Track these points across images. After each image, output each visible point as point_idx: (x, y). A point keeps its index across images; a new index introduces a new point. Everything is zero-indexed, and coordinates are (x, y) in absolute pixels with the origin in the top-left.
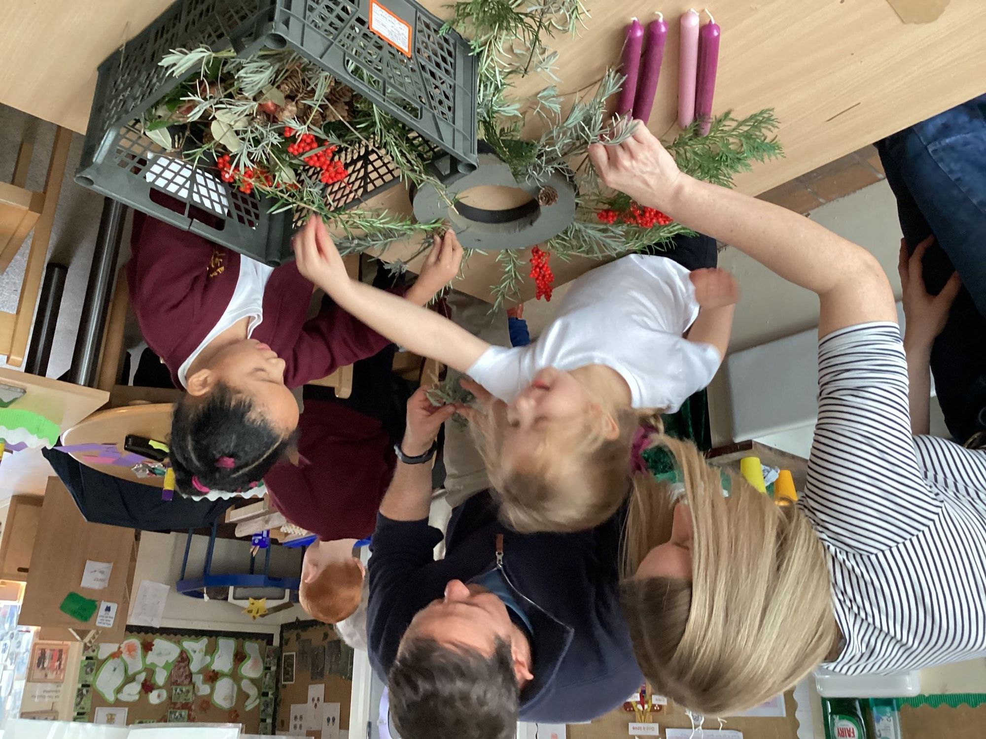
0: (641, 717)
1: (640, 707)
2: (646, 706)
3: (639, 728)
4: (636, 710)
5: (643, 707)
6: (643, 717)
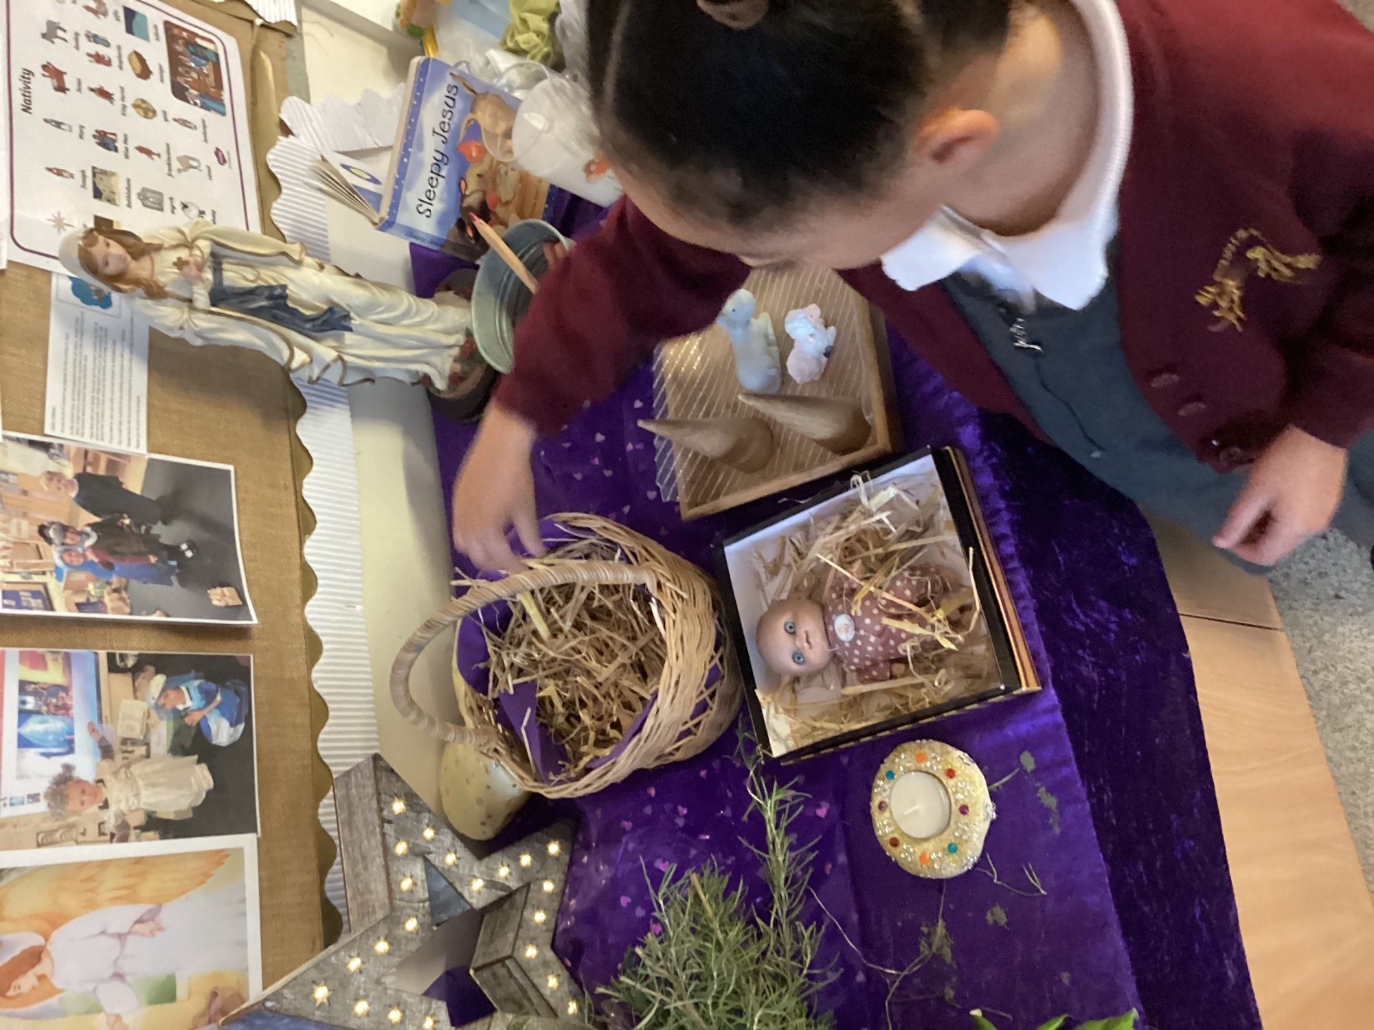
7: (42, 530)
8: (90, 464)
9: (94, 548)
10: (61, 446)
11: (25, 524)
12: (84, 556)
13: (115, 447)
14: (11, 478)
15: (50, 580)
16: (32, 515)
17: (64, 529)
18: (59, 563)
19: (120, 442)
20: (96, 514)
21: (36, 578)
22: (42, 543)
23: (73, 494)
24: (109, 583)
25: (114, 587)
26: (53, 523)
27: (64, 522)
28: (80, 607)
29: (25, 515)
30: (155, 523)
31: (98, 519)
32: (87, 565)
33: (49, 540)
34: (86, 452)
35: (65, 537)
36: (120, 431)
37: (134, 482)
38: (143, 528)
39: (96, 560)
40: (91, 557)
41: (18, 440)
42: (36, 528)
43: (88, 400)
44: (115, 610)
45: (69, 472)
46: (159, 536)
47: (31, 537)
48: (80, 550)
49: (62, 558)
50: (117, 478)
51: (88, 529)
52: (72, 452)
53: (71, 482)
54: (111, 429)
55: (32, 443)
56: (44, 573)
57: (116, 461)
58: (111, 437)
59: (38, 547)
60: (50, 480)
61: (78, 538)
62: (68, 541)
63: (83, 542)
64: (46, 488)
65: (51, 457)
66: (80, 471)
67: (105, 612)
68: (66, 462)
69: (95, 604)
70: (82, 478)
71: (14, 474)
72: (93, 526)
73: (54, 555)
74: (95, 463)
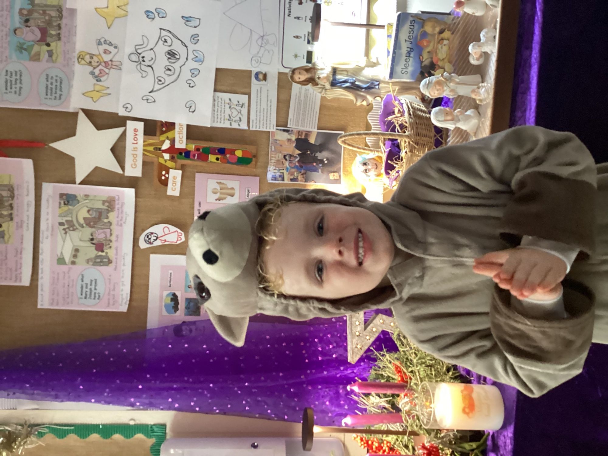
0: (150, 145)
1: (166, 145)
2: (167, 156)
3: (135, 139)
4: (162, 138)
5: (166, 151)
6: (151, 148)
7: (285, 157)
8: (300, 135)
9: (299, 161)
10: (292, 130)
11: (280, 155)
12: (295, 164)
13: (308, 129)
14: (278, 142)
15: (285, 171)
16: (282, 152)
17: (291, 156)
18: (288, 166)
19: (309, 127)
20: (300, 151)
21: (282, 171)
22: (284, 161)
23: (294, 145)
24: (301, 172)
25: (302, 173)
26: (288, 154)
27: (291, 153)
28: (291, 180)
29: (280, 152)
30: (317, 152)
31: (300, 152)
32: (296, 167)
33: (286, 160)
34: (299, 132)
35: (290, 158)
36: (310, 123)
37: (312, 140)
38: (313, 154)
39: (298, 165)
40: (297, 164)
41: (281, 130)
42: (283, 156)
43: (301, 115)
44: (301, 181)
45: (294, 138)
46: (317, 157)
47: (282, 159)
48: (294, 162)
49: (289, 165)
50: (307, 139)
51: (297, 156)
52: (295, 132)
53: (294, 141)
54: (307, 124)
55: (284, 130)
56: (283, 170)
57: (308, 134)
58: (307, 126)
59: (283, 162)
60: (288, 141)
61: (294, 158)
62: (291, 159)
63: (295, 159)
64: (287, 144)
65: (289, 134)
66: (297, 137)
67: (298, 181)
68: (293, 135)
69: (296, 179)
70: (297, 140)
71: (279, 140)
72: (299, 154)
73: (287, 164)
74: (301, 136)
